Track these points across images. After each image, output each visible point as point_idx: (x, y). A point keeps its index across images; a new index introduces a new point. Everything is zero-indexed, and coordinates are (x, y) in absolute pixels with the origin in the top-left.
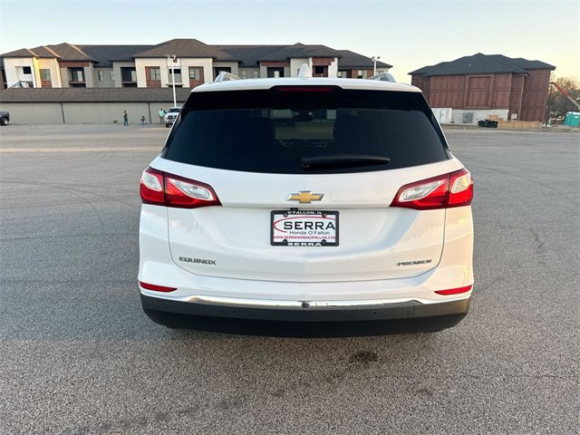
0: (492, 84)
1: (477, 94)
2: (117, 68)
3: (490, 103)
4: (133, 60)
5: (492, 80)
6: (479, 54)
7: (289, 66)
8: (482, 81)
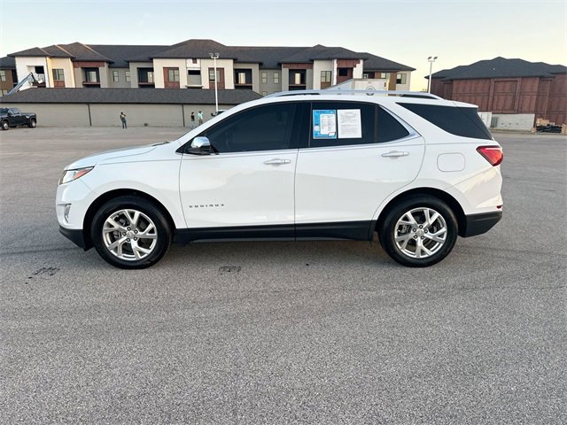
0: (518, 87)
1: (502, 98)
2: (134, 68)
3: (516, 108)
4: (151, 60)
5: (519, 84)
6: (499, 57)
7: (312, 68)
8: (508, 85)
